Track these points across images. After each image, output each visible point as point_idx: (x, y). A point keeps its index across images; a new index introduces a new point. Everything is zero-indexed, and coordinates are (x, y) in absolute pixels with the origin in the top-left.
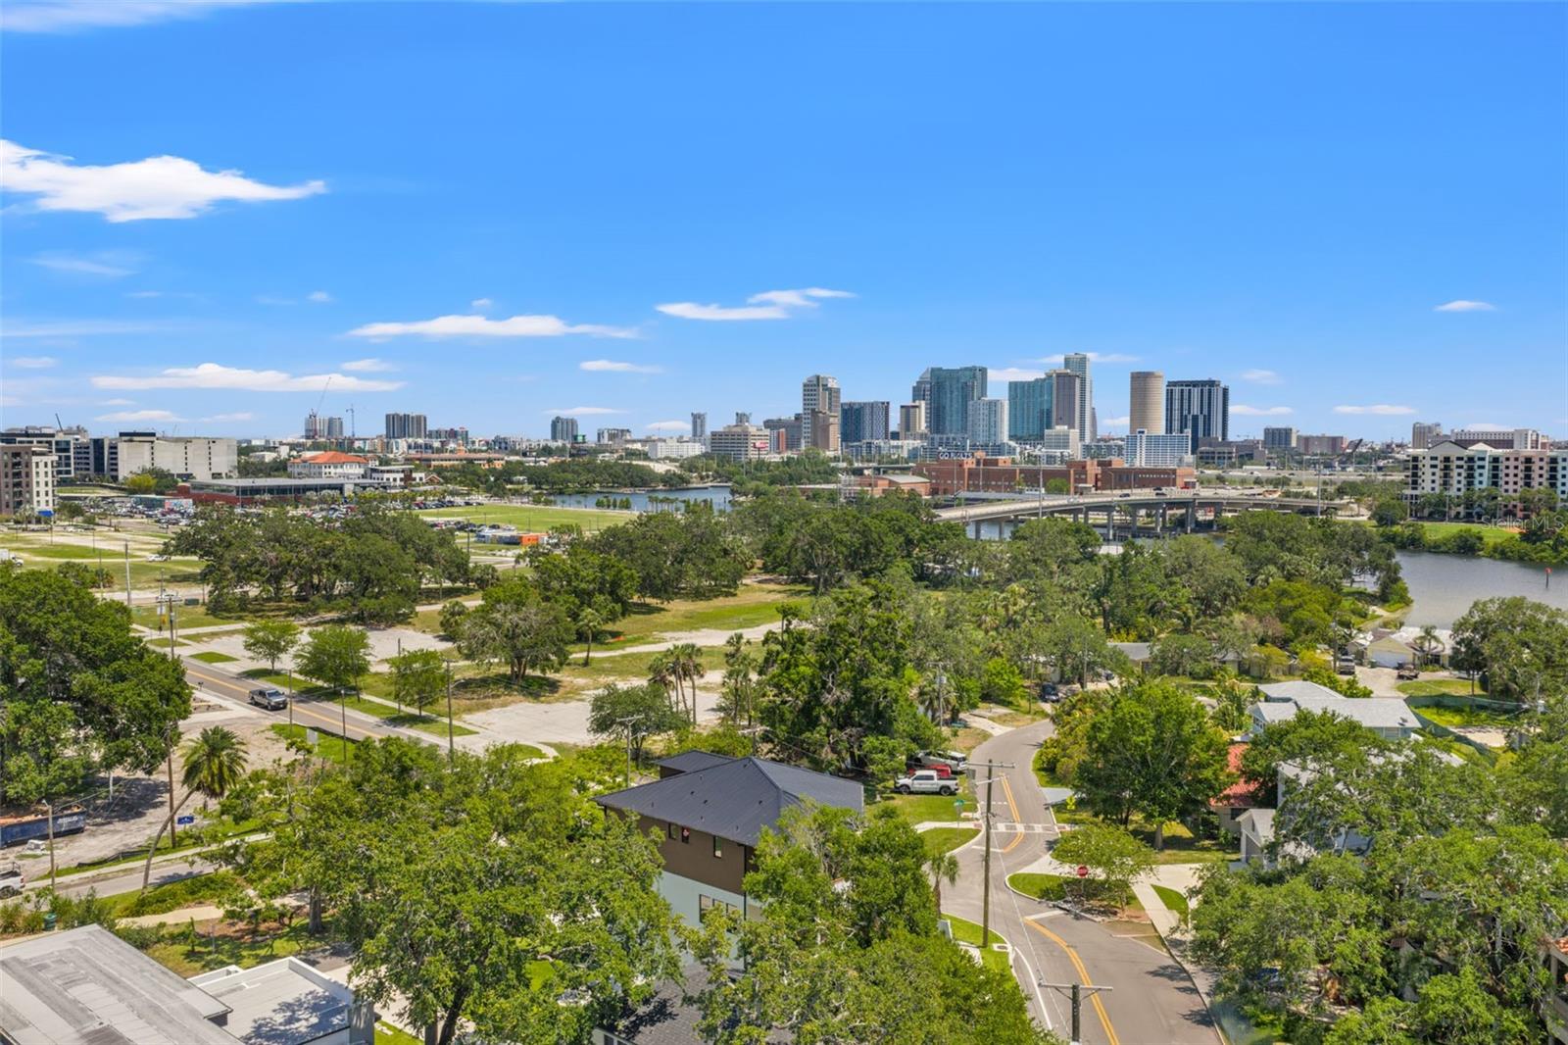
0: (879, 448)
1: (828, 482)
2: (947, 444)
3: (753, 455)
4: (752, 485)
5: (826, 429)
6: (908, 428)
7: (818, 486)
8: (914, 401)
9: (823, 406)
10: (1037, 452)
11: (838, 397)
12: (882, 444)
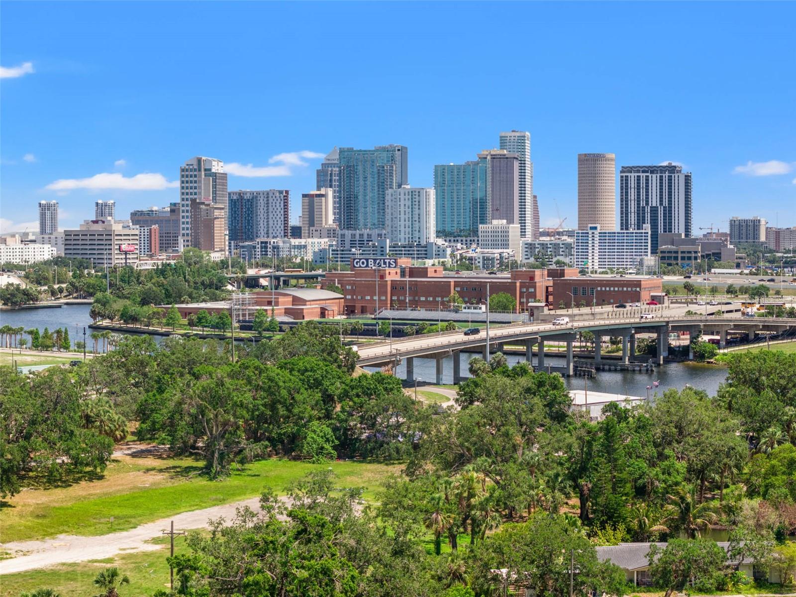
0: (276, 248)
1: (215, 299)
2: (361, 244)
3: (118, 260)
4: (119, 305)
5: (209, 226)
6: (311, 223)
7: (203, 305)
8: (319, 189)
9: (205, 194)
10: (471, 254)
11: (224, 185)
12: (281, 244)
